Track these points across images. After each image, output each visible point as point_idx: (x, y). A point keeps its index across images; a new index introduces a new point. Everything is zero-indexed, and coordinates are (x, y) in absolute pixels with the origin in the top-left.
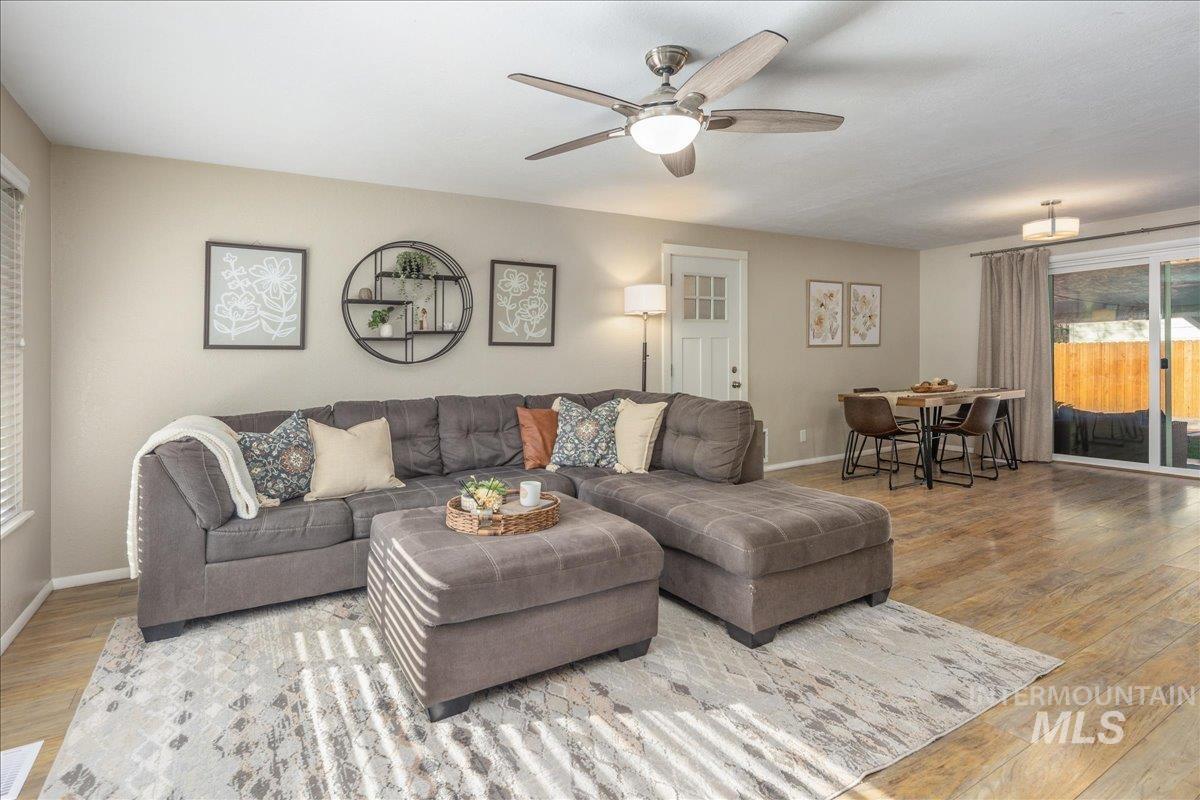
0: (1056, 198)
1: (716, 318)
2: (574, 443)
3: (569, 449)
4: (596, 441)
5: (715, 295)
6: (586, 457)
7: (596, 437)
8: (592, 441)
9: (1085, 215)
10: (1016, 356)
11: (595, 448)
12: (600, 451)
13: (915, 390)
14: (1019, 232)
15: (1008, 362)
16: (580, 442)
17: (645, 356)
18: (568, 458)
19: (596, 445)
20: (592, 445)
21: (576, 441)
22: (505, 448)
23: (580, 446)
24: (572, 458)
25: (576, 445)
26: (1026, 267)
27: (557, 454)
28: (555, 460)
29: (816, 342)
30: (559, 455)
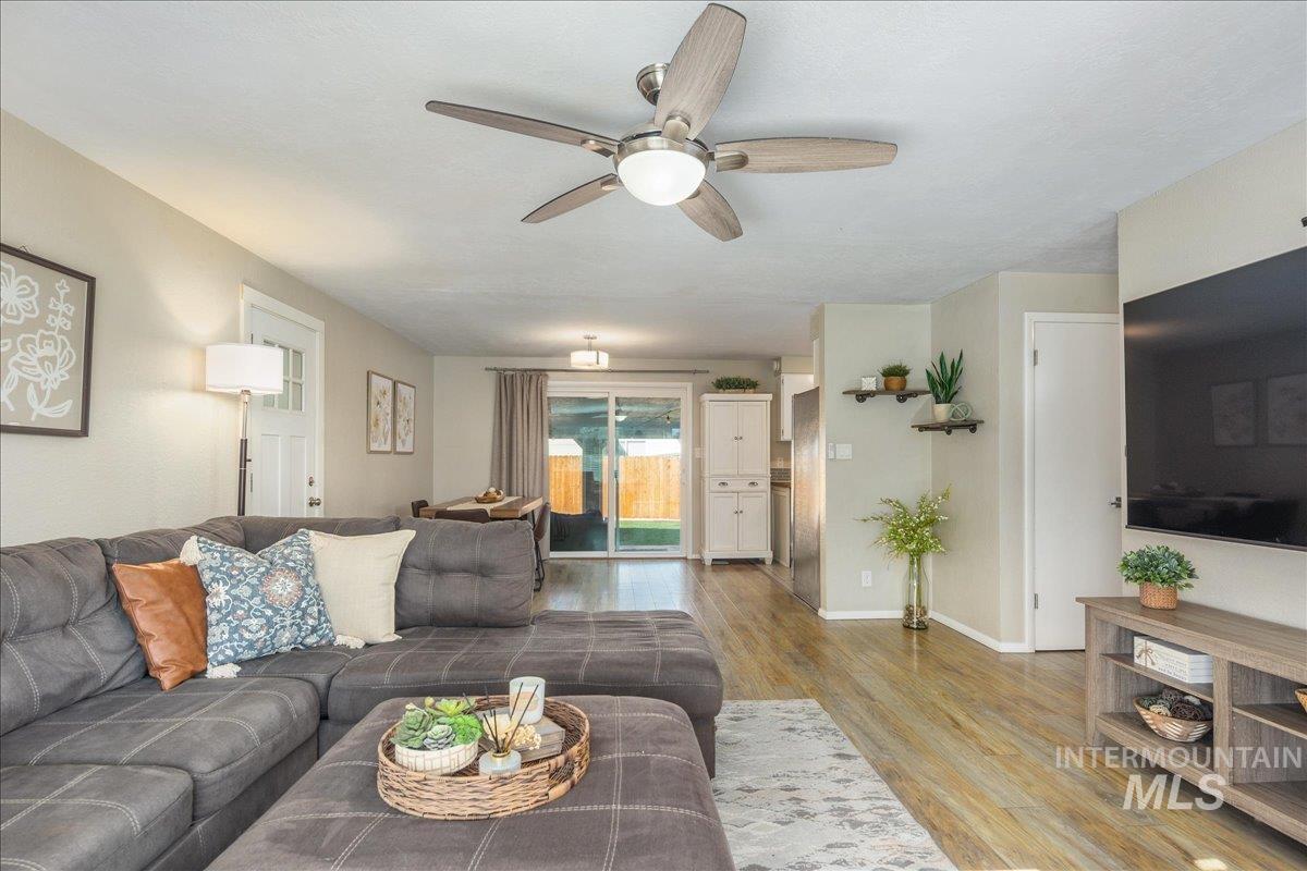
0: (596, 335)
1: (294, 408)
2: (263, 615)
3: (254, 628)
4: (304, 604)
5: (293, 376)
6: (286, 637)
7: (302, 599)
8: (298, 607)
9: (615, 353)
10: (526, 467)
11: (302, 618)
12: (311, 622)
13: (479, 501)
14: (568, 355)
15: (520, 472)
16: (276, 611)
17: (244, 460)
18: (251, 646)
19: (304, 611)
20: (299, 614)
21: (269, 612)
22: (94, 655)
23: (277, 619)
24: (259, 645)
25: (269, 620)
26: (533, 388)
27: (222, 643)
28: (222, 652)
29: (374, 447)
30: (228, 644)
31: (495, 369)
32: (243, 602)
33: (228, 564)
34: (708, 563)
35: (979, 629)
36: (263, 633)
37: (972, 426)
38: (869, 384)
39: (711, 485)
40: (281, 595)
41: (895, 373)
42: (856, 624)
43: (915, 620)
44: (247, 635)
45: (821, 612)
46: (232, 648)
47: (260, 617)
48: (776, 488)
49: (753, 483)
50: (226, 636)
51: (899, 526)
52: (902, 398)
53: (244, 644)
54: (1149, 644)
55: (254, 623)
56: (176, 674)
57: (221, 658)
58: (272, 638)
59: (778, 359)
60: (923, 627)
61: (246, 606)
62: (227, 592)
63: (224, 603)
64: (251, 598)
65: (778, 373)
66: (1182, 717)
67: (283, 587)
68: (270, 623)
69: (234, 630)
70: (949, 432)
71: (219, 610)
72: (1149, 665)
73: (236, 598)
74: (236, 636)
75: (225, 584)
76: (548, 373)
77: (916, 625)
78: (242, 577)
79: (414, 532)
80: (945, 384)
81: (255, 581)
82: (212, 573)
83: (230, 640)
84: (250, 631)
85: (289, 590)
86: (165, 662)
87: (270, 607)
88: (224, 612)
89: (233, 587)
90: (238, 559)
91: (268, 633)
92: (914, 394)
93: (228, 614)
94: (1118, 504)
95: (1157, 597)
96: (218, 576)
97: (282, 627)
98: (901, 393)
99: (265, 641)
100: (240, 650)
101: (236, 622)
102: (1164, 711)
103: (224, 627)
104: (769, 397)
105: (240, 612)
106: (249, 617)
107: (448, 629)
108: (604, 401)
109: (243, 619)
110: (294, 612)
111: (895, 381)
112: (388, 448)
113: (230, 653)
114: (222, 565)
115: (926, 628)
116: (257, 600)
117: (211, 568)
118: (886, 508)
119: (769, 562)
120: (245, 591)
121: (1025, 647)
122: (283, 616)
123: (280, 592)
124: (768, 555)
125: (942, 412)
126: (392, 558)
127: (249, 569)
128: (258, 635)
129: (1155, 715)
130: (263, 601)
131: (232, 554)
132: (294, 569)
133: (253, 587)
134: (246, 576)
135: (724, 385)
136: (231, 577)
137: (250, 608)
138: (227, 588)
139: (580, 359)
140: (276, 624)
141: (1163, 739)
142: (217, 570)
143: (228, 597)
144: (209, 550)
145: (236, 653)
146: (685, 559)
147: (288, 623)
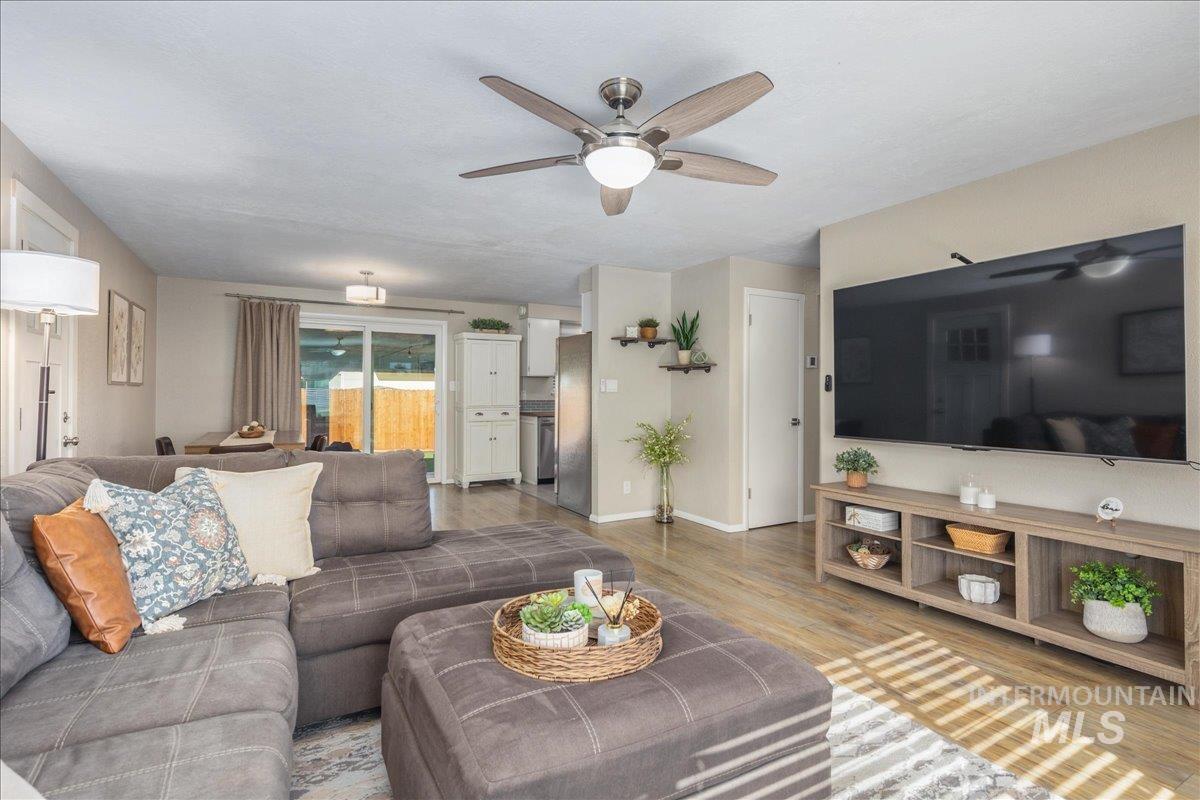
2: (196, 560)
3: (188, 575)
4: (229, 545)
6: (215, 580)
7: (227, 539)
8: (225, 548)
9: (392, 290)
11: (229, 559)
16: (208, 554)
18: (185, 594)
19: (230, 551)
20: (227, 555)
21: (201, 556)
23: (210, 563)
24: (191, 593)
25: (202, 564)
27: (158, 595)
28: (158, 604)
29: (115, 377)
30: (165, 595)
31: (238, 296)
32: (174, 547)
33: (147, 509)
34: (466, 486)
35: (707, 516)
36: (197, 579)
37: (707, 368)
38: (633, 332)
39: (469, 415)
40: (210, 537)
41: (648, 325)
42: (621, 523)
43: (666, 516)
44: (182, 583)
45: (592, 517)
46: (169, 599)
47: (194, 562)
48: (523, 417)
49: (505, 413)
50: (161, 587)
51: (654, 444)
52: (652, 345)
53: (179, 592)
54: (856, 510)
55: (188, 569)
56: (121, 635)
57: (157, 611)
58: (204, 583)
59: (526, 305)
60: (670, 521)
61: (177, 552)
62: (154, 539)
63: (152, 551)
64: (182, 542)
65: (525, 317)
66: (877, 553)
67: (208, 528)
68: (203, 568)
69: (169, 578)
70: (687, 372)
71: (146, 559)
72: (857, 524)
73: (165, 544)
74: (171, 585)
75: (150, 530)
76: (300, 304)
77: (664, 520)
78: (165, 521)
79: (322, 464)
80: (685, 335)
81: (181, 525)
82: (131, 520)
83: (166, 590)
84: (185, 579)
85: (215, 531)
86: (108, 622)
87: (202, 550)
88: (153, 560)
89: (160, 532)
90: (155, 502)
91: (201, 578)
92: (663, 342)
93: (159, 562)
94: (795, 422)
95: (857, 480)
96: (139, 521)
97: (214, 571)
98: (653, 340)
99: (198, 588)
100: (176, 600)
101: (169, 571)
102: (867, 551)
103: (156, 576)
104: (519, 337)
105: (173, 559)
106: (182, 563)
107: (356, 557)
108: (359, 334)
109: (177, 566)
110: (223, 554)
111: (649, 331)
112: (123, 378)
113: (166, 604)
114: (140, 510)
115: (672, 522)
116: (188, 544)
117: (127, 514)
118: (641, 431)
119: (518, 482)
120: (173, 536)
121: (742, 527)
122: (215, 558)
123: (209, 534)
124: (517, 476)
125: (684, 356)
126: (305, 491)
127: (169, 512)
128: (192, 582)
129: (861, 555)
130: (194, 546)
131: (146, 498)
132: (212, 509)
133: (180, 530)
134: (171, 520)
135: (479, 325)
136: (155, 522)
137: (183, 553)
138: (153, 534)
139: (355, 294)
140: (209, 567)
141: (866, 568)
142: (136, 515)
143: (156, 544)
144: (120, 494)
145: (173, 604)
146: (440, 484)
147: (219, 565)
